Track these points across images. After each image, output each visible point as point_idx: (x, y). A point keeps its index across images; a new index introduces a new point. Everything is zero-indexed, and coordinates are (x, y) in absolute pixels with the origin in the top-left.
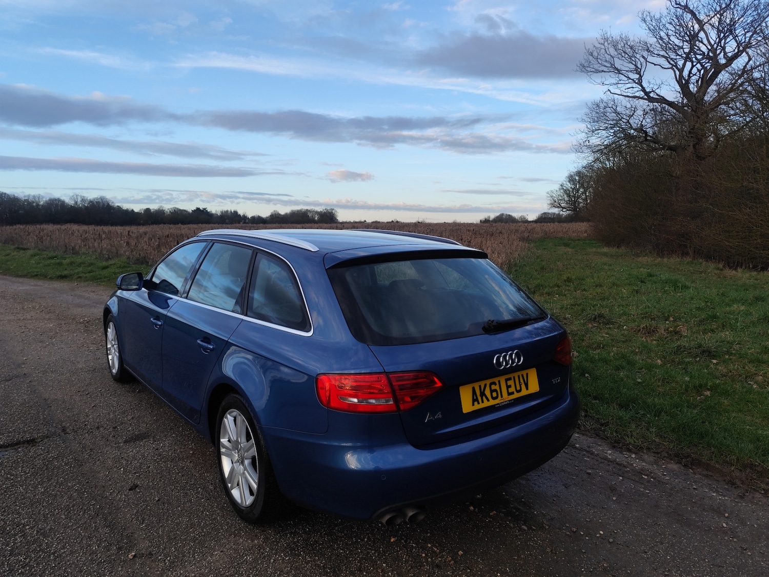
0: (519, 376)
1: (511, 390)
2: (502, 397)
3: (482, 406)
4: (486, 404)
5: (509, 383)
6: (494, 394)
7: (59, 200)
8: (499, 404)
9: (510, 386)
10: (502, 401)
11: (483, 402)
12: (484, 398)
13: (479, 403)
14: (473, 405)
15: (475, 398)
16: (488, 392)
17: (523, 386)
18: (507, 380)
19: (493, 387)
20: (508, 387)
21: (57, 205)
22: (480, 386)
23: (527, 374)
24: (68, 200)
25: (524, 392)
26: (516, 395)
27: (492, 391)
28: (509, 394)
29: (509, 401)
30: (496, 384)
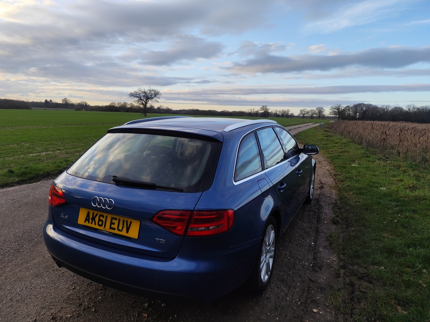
0: (124, 221)
1: (113, 226)
2: (105, 227)
3: (90, 225)
4: (93, 226)
5: (114, 221)
6: (100, 223)
7: (400, 108)
8: (101, 230)
9: (114, 224)
10: (104, 230)
11: (92, 223)
12: (93, 222)
13: (89, 223)
14: (85, 222)
15: (88, 218)
16: (97, 219)
17: (125, 229)
18: (112, 218)
19: (101, 218)
20: (112, 223)
21: (398, 111)
22: (93, 213)
23: (131, 223)
24: (405, 108)
25: (124, 233)
26: (116, 232)
27: (99, 220)
28: (111, 228)
29: (109, 232)
30: (103, 217)
